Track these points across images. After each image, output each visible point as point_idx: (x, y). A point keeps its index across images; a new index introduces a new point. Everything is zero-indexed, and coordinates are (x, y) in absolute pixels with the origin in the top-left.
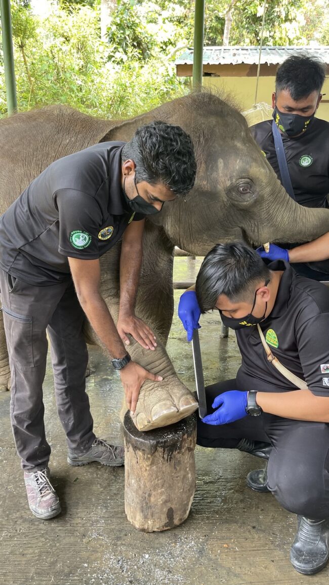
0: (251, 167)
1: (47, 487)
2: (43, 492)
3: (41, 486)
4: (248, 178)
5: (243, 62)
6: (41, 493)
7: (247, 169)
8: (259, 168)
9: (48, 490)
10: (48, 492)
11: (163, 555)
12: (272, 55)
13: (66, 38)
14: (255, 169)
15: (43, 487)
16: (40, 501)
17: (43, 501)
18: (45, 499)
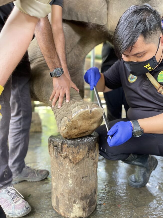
1: (16, 196)
2: (15, 199)
3: (13, 196)
6: (14, 201)
9: (18, 197)
10: (18, 199)
15: (14, 196)
16: (15, 206)
17: (17, 205)
18: (18, 203)
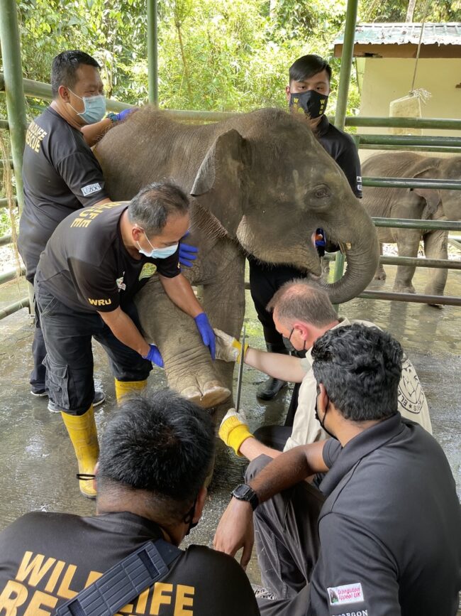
0: (325, 173)
4: (323, 184)
5: (409, 42)
8: (332, 173)
12: (447, 33)
13: (225, 16)
14: (328, 174)
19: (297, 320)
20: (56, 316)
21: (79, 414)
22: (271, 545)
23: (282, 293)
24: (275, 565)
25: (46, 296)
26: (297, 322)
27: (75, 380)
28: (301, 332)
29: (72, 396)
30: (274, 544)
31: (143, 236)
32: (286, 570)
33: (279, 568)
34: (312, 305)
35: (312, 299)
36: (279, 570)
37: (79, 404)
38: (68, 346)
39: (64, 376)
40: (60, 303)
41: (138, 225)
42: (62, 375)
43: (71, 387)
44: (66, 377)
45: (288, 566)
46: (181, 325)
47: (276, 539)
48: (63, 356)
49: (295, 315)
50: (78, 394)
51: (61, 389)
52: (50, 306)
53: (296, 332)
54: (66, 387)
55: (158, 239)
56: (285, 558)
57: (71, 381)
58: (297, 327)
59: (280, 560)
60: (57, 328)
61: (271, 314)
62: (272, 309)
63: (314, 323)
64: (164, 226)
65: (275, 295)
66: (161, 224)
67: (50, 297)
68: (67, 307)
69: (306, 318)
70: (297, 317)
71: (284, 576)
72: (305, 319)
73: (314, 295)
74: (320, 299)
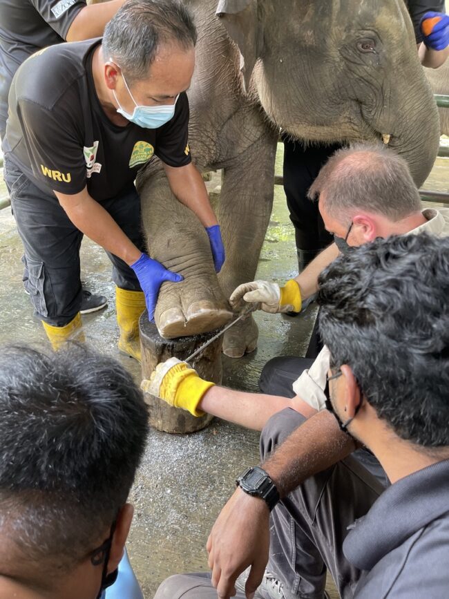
0: (378, 13)
4: (373, 30)
7: (372, 16)
8: (391, 17)
11: (187, 496)
14: (384, 16)
19: (358, 209)
20: (26, 199)
21: (60, 325)
22: (287, 531)
23: (332, 168)
24: (288, 552)
25: (13, 172)
26: (359, 213)
27: (54, 281)
28: (365, 228)
29: (51, 301)
30: (292, 530)
31: (121, 80)
32: (302, 561)
33: (294, 557)
34: (382, 183)
35: (382, 174)
36: (294, 560)
37: (59, 312)
38: (41, 237)
39: (39, 276)
40: (29, 182)
41: (113, 58)
42: (37, 275)
43: (47, 289)
44: (41, 277)
45: (307, 556)
46: (176, 223)
47: (295, 525)
48: (38, 251)
49: (355, 201)
50: (57, 299)
51: (38, 292)
52: (16, 184)
53: (357, 229)
54: (42, 289)
55: (142, 87)
56: (304, 546)
57: (48, 283)
58: (360, 221)
59: (297, 549)
60: (26, 213)
61: (315, 203)
62: (317, 195)
63: (386, 213)
64: (151, 63)
65: (321, 172)
66: (146, 58)
67: (18, 174)
68: (38, 189)
69: (372, 205)
70: (357, 205)
71: (298, 568)
72: (371, 208)
73: (385, 165)
74: (395, 171)
